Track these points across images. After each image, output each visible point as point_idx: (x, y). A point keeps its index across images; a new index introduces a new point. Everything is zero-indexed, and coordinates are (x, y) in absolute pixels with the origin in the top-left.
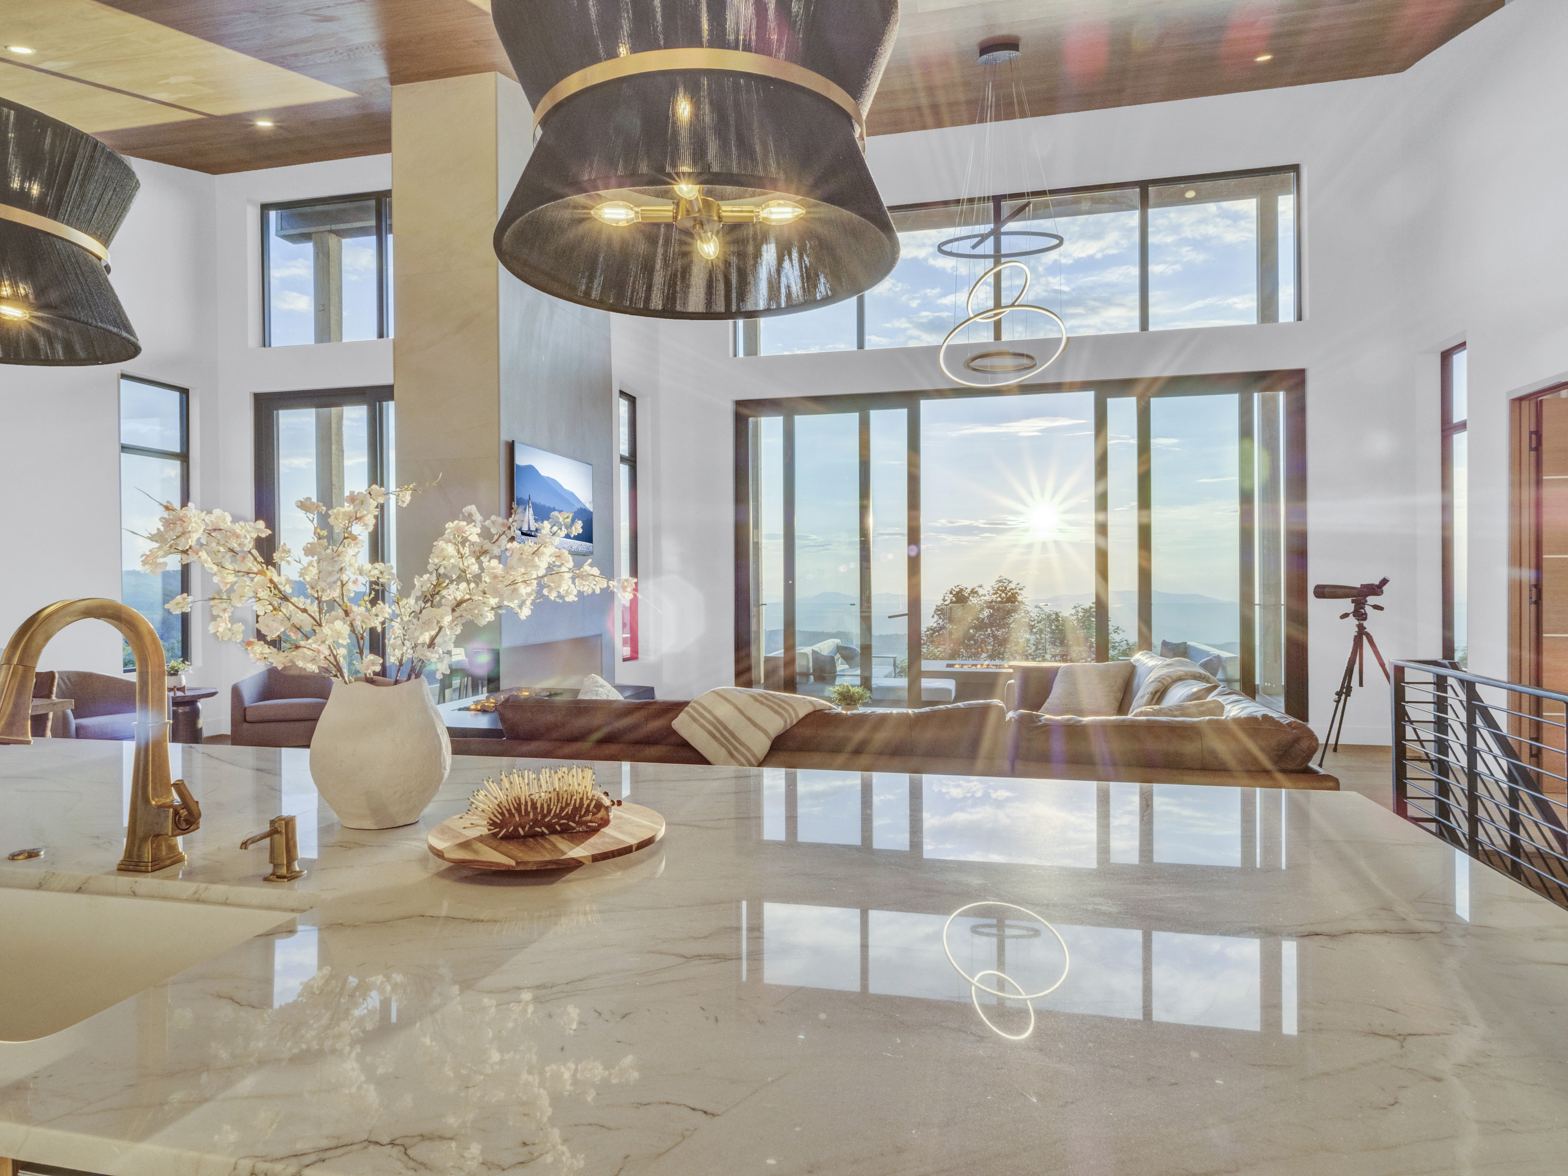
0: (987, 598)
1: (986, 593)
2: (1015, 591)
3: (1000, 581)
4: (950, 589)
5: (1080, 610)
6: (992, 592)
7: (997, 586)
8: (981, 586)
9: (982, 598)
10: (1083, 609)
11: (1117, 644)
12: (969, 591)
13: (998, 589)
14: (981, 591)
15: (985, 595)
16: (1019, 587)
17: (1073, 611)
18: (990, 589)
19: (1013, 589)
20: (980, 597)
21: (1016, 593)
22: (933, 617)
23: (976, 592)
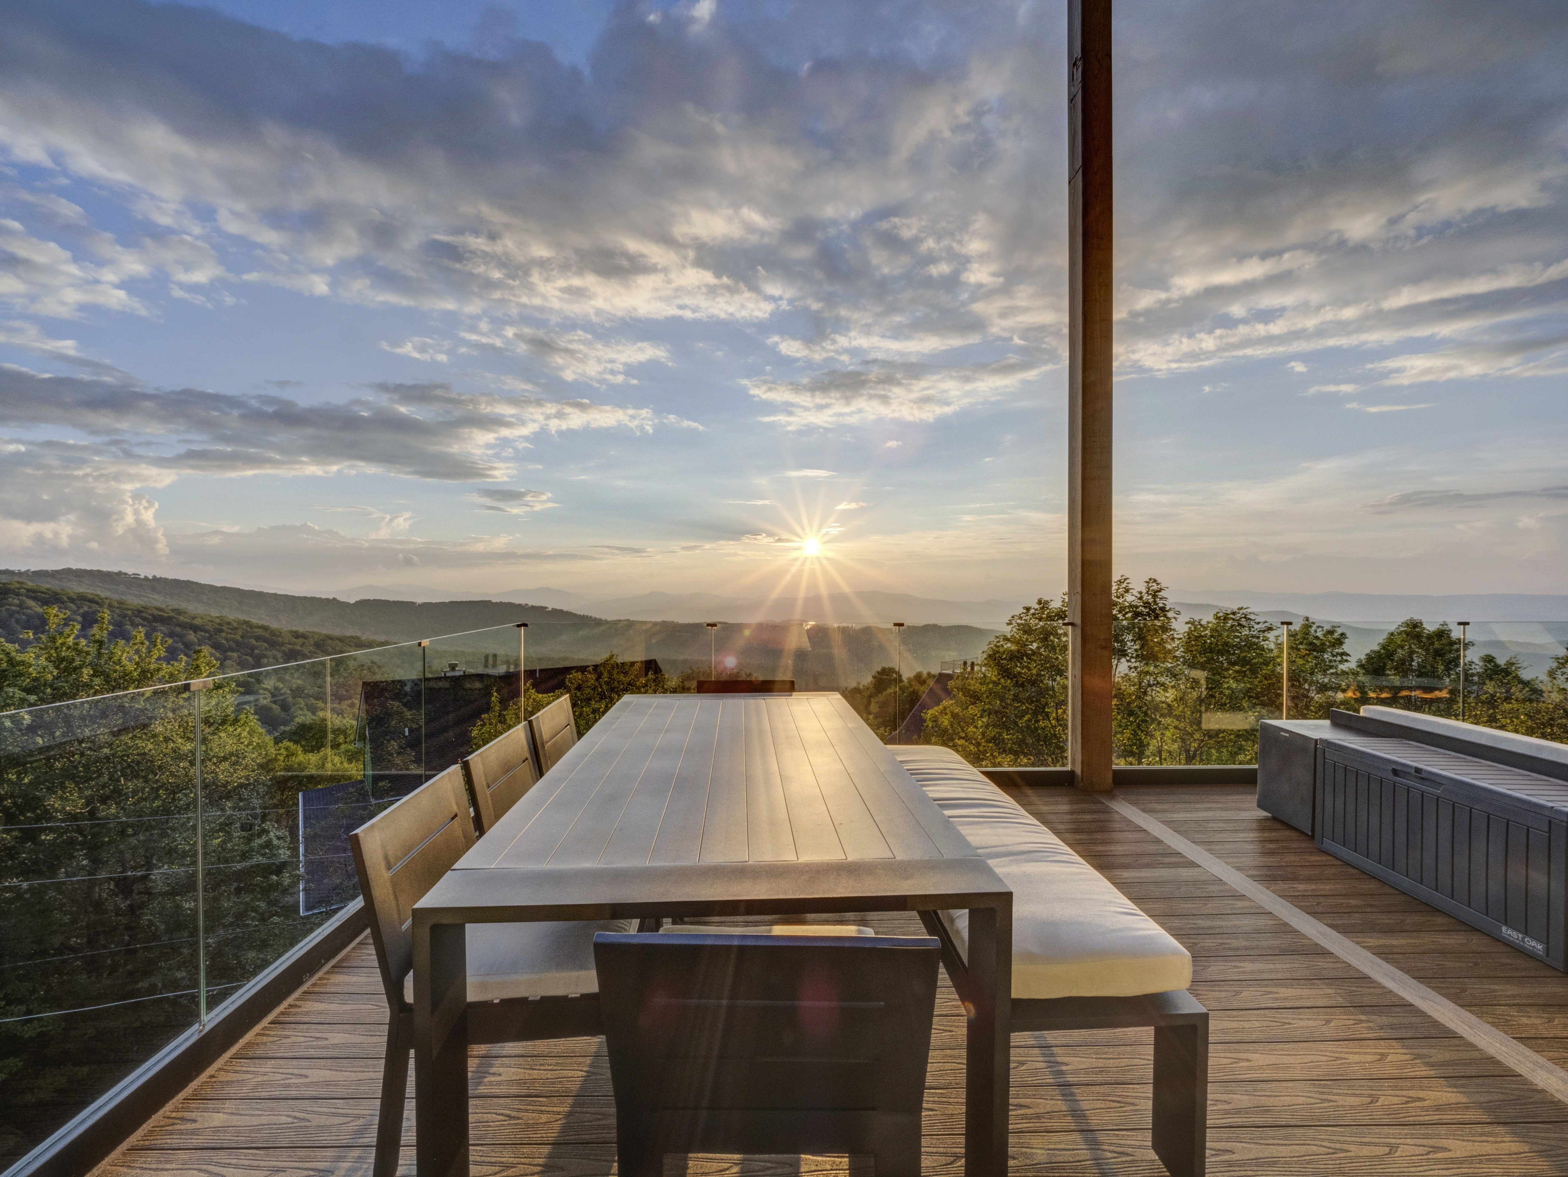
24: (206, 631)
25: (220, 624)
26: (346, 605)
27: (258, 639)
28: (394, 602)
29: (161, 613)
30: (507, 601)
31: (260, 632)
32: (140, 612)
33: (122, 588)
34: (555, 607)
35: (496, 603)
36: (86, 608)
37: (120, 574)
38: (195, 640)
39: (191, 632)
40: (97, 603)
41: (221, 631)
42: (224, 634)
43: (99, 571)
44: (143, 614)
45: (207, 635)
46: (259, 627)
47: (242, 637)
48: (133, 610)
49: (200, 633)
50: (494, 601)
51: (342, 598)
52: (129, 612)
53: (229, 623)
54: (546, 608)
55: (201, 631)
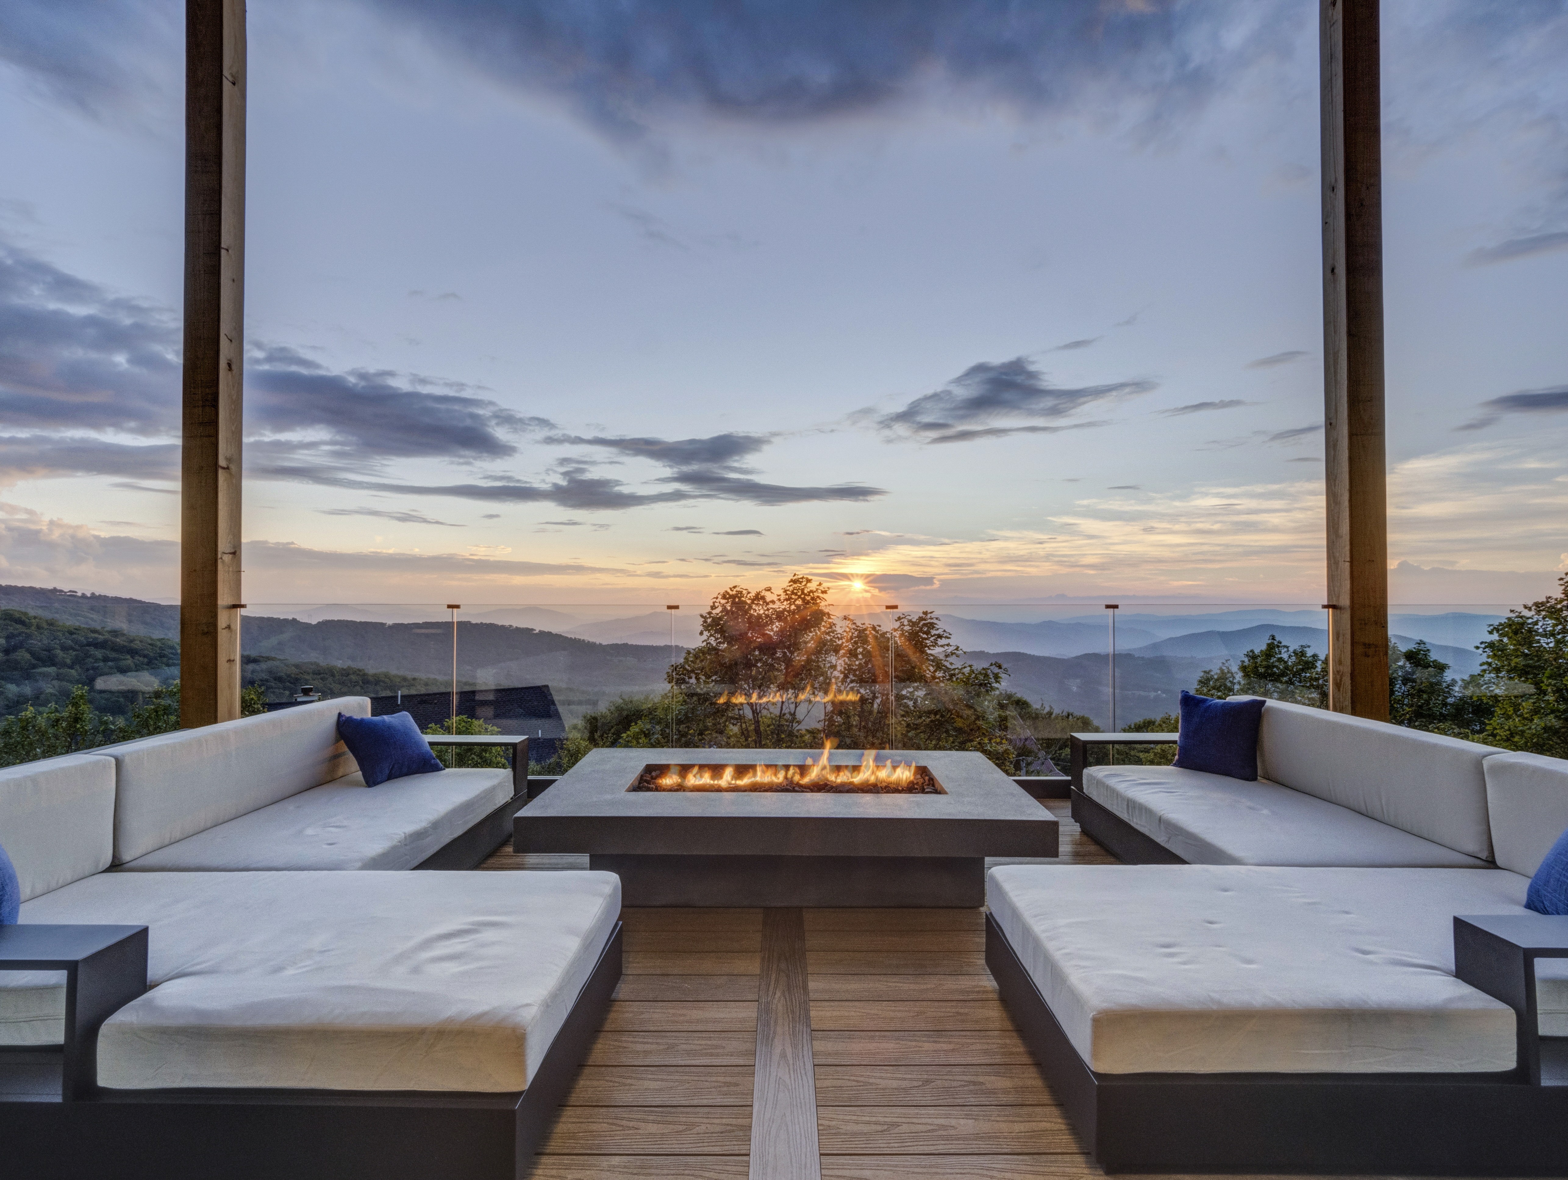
0: (778, 606)
1: (775, 598)
2: (816, 594)
3: (794, 581)
4: (722, 592)
5: (906, 623)
6: (783, 597)
7: (791, 588)
8: (769, 589)
9: (771, 606)
10: (910, 621)
11: (957, 671)
12: (752, 594)
13: (793, 593)
14: (769, 597)
15: (773, 602)
16: (821, 588)
17: (897, 625)
18: (781, 592)
19: (812, 591)
20: (768, 604)
21: (818, 597)
22: (701, 633)
23: (763, 598)
24: (144, 656)
26: (307, 626)
28: (361, 623)
29: (96, 636)
30: (488, 622)
32: (73, 634)
33: (54, 607)
34: (543, 629)
35: (477, 624)
37: (55, 590)
38: (132, 665)
39: (129, 657)
40: (25, 623)
44: (76, 637)
45: (146, 660)
48: (63, 631)
49: (137, 657)
50: (474, 622)
51: (303, 619)
52: (60, 634)
54: (533, 630)
55: (140, 655)
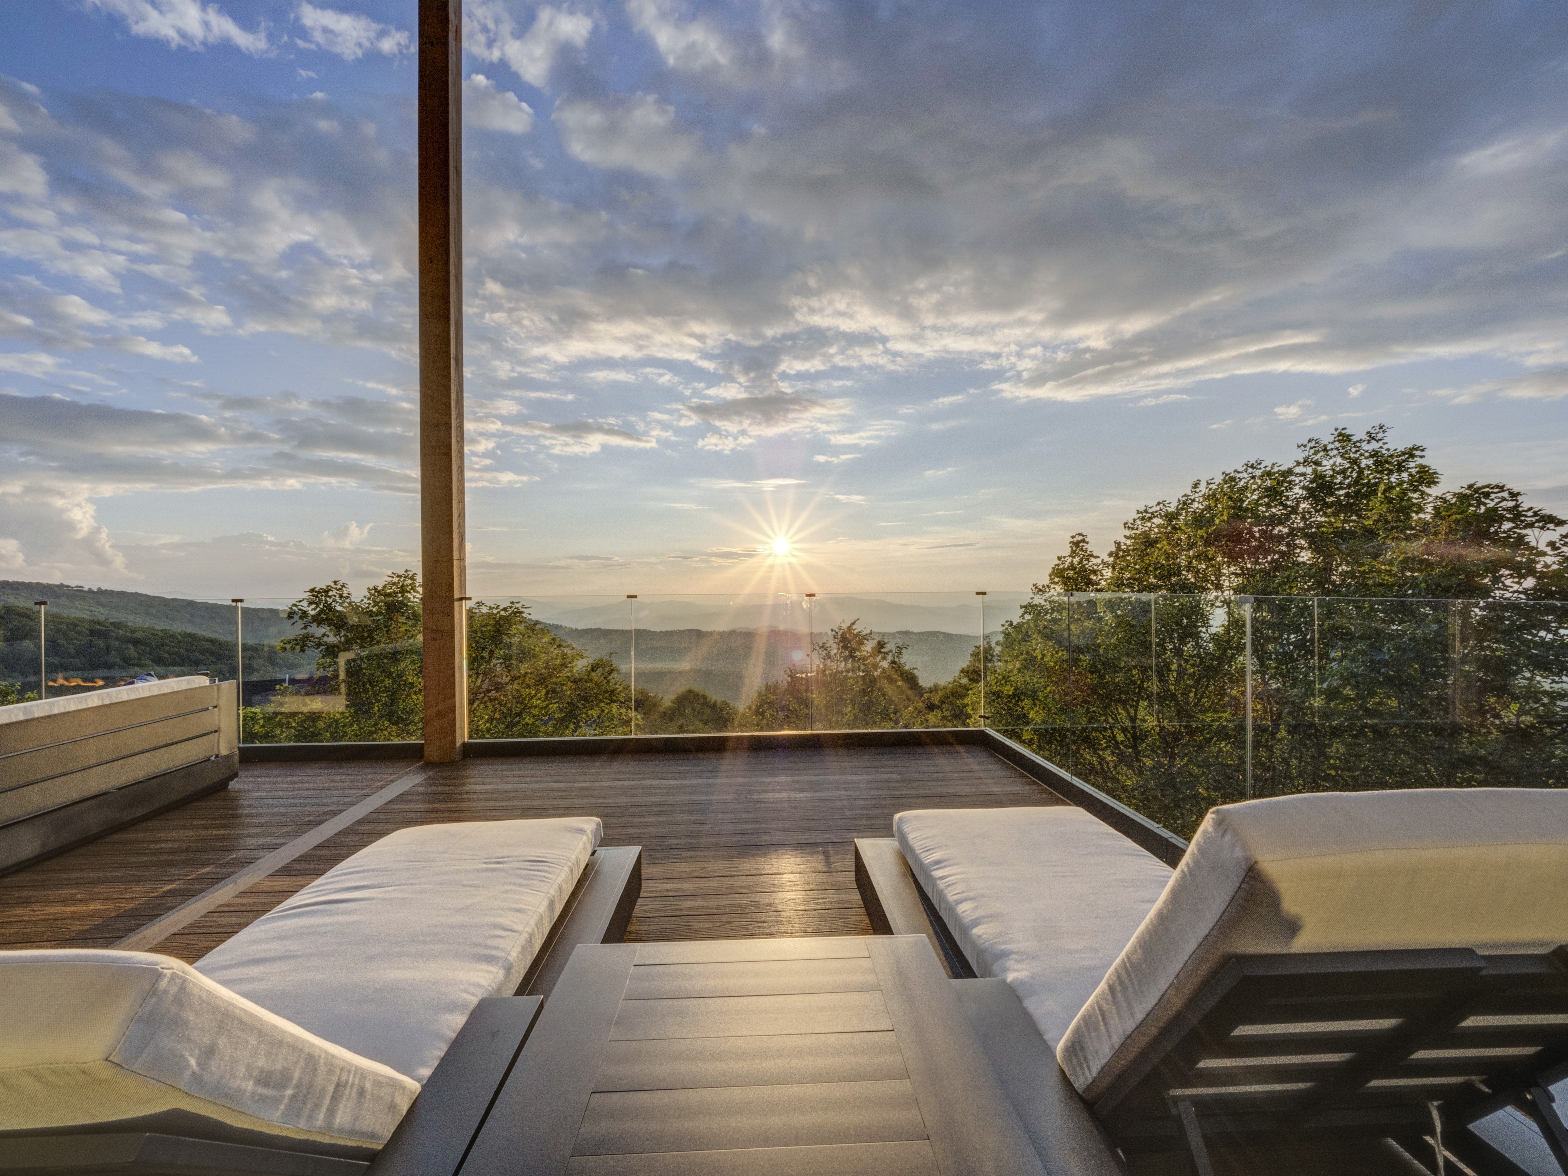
24: (147, 645)
25: (163, 638)
27: (202, 652)
29: (99, 627)
31: (207, 645)
32: (75, 625)
33: (64, 601)
36: (15, 623)
37: (62, 585)
40: (28, 617)
41: (163, 645)
42: (167, 648)
43: (38, 583)
44: (79, 629)
45: (148, 649)
46: (205, 640)
47: (187, 650)
48: (68, 624)
52: (63, 626)
53: (173, 637)
55: (142, 645)
